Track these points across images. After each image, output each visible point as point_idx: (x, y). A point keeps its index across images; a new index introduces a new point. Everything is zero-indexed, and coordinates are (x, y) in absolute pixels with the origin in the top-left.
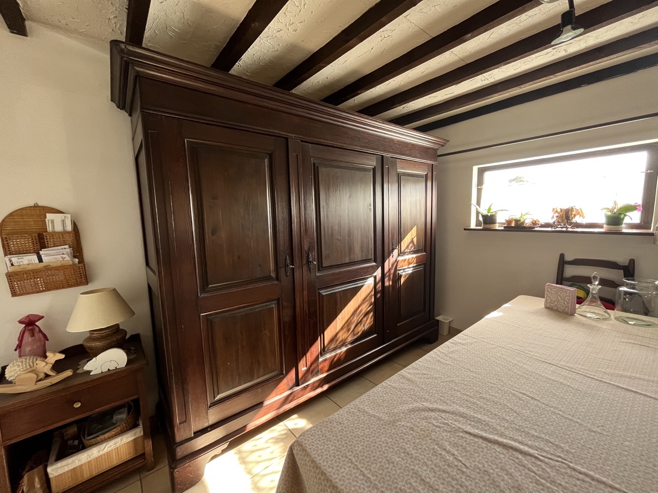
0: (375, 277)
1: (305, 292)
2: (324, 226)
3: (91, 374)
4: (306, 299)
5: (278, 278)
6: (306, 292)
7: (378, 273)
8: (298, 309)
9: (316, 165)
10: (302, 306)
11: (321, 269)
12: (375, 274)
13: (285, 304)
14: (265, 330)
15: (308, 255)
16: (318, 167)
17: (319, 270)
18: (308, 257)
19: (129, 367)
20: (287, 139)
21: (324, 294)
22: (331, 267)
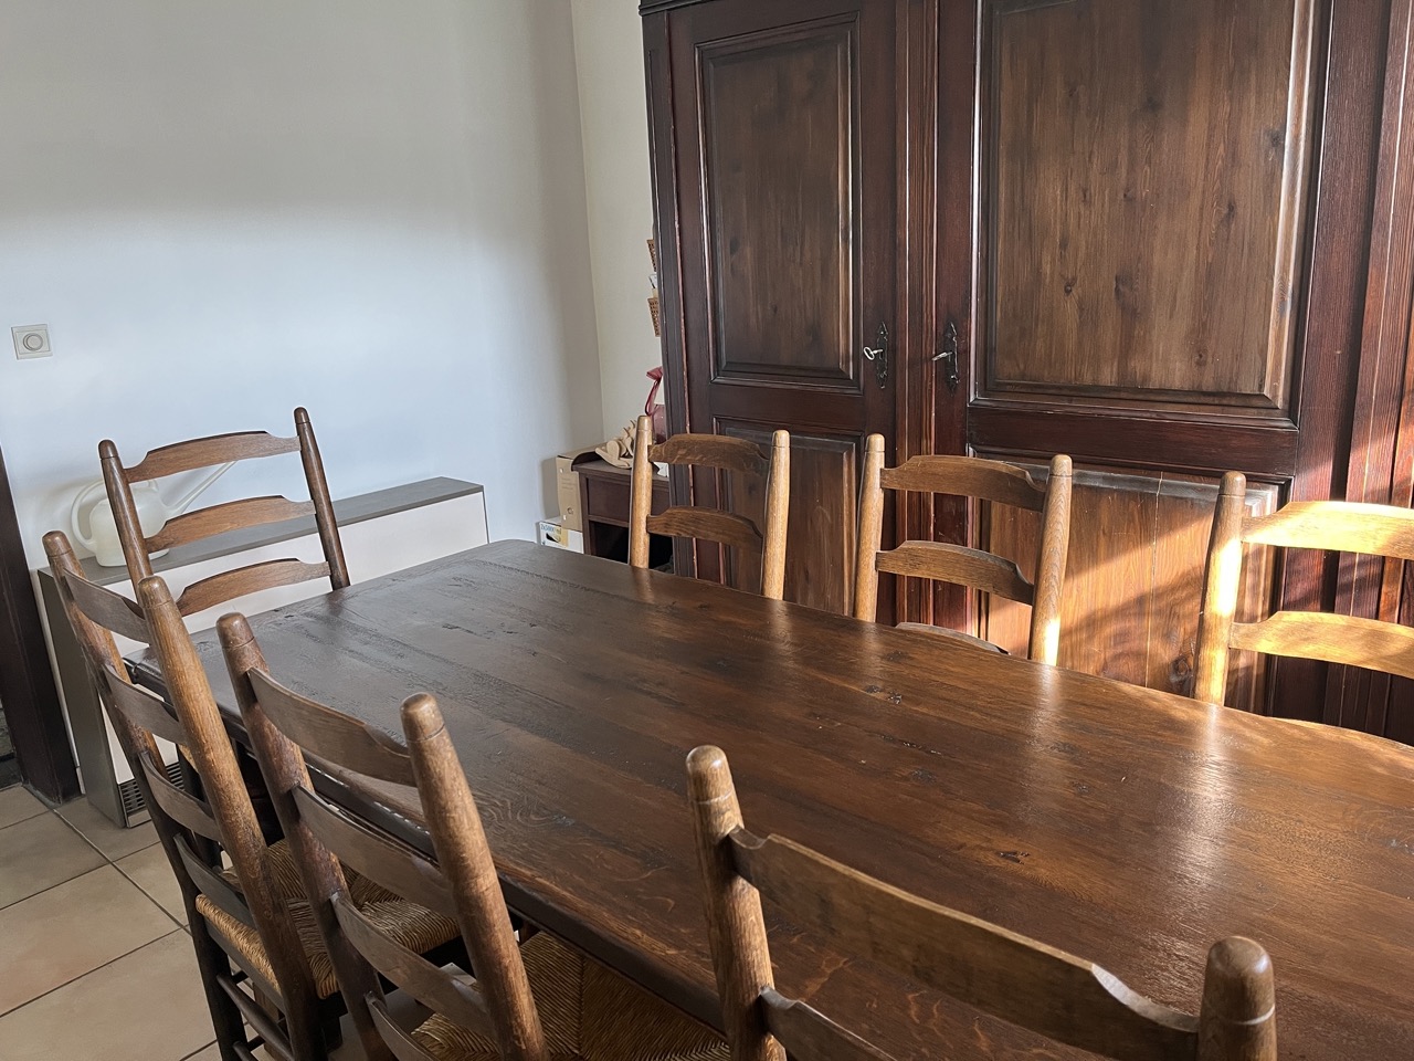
0: (1283, 488)
1: (927, 446)
6: (930, 444)
9: (997, 12)
11: (991, 386)
14: (822, 504)
16: (1000, 18)
17: (983, 388)
18: (944, 338)
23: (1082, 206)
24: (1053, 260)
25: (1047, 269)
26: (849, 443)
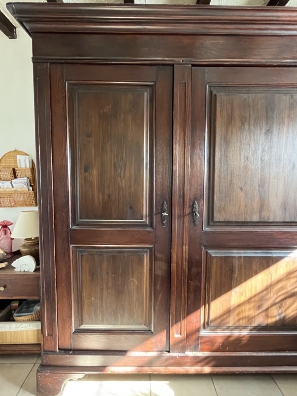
1: (185, 248)
2: (220, 170)
4: (185, 256)
5: (151, 225)
6: (187, 247)
8: (174, 265)
9: (214, 93)
10: (180, 263)
11: (211, 224)
13: (159, 255)
14: (133, 277)
15: (194, 203)
16: (215, 95)
17: (208, 224)
18: (192, 207)
19: (35, 273)
20: (173, 65)
21: (213, 255)
22: (228, 223)
24: (236, 179)
25: (234, 182)
26: (147, 250)
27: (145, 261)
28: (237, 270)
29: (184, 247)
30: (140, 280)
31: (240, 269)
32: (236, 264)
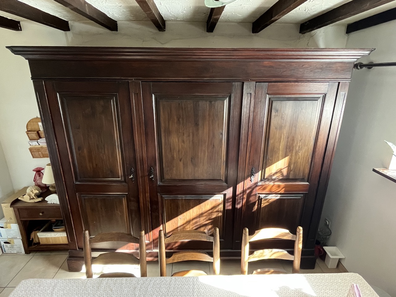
0: (225, 195)
3: (48, 202)
4: (148, 199)
5: (125, 182)
7: (229, 192)
8: (141, 204)
9: (158, 99)
11: (163, 180)
12: (224, 192)
13: (132, 199)
14: (117, 211)
15: (151, 169)
16: (159, 101)
17: (161, 181)
18: (150, 171)
20: (128, 82)
21: (166, 198)
22: (173, 180)
23: (182, 143)
24: (176, 154)
25: (175, 156)
26: (124, 195)
27: (124, 202)
28: (181, 207)
29: (147, 194)
30: (122, 212)
31: (182, 206)
32: (180, 203)
